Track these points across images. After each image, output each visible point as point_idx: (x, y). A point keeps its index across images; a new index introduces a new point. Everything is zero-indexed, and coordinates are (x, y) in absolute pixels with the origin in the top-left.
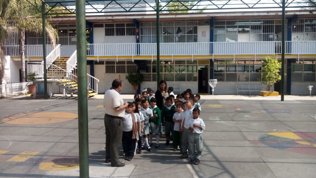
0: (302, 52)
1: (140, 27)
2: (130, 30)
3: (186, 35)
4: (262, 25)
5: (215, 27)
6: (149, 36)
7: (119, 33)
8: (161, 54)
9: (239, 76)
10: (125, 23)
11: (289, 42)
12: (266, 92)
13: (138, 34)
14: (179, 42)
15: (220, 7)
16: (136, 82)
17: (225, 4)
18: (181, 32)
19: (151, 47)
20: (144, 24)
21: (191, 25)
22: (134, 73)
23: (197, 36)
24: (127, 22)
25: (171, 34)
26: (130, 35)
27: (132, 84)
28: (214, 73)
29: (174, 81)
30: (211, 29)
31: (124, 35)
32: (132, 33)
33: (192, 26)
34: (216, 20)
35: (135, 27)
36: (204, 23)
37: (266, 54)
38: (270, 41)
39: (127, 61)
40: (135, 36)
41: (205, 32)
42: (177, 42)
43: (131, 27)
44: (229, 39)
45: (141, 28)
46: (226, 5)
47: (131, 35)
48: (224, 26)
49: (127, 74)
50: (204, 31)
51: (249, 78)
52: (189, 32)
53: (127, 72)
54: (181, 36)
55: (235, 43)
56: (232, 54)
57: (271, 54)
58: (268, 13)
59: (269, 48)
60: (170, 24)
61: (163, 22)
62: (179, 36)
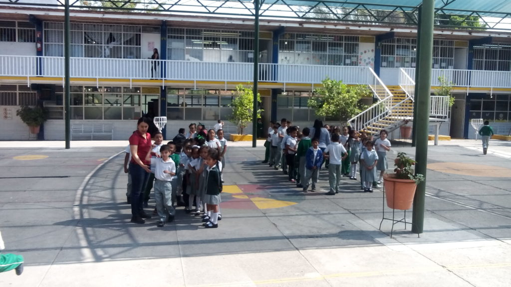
0: (289, 80)
1: (44, 29)
2: (25, 33)
3: (122, 46)
4: (238, 38)
5: (169, 36)
6: (59, 45)
7: (5, 37)
8: (72, 75)
9: (205, 112)
10: (16, 21)
11: (275, 65)
12: (238, 135)
13: (40, 41)
14: (111, 57)
15: (166, 8)
16: (35, 120)
17: (174, 3)
18: (114, 41)
19: (51, 63)
20: (50, 24)
21: (130, 31)
22: (32, 105)
23: (140, 48)
24: (21, 19)
25: (98, 43)
26: (25, 41)
27: (28, 124)
28: (167, 107)
29: (101, 119)
30: (162, 39)
31: (15, 41)
32: (28, 38)
33: (132, 33)
34: (170, 25)
35: (35, 29)
36: (152, 28)
37: (238, 80)
38: (248, 62)
39: (19, 86)
40: (35, 43)
41: (153, 43)
42: (108, 57)
43: (28, 28)
44: (190, 56)
45: (45, 31)
46: (175, 6)
47: (28, 41)
48: (182, 35)
49: (19, 108)
50: (150, 42)
51: (219, 116)
52: (127, 41)
53: (20, 105)
54: (114, 47)
55: (200, 63)
56: (192, 79)
57: (244, 80)
58: (243, 21)
59: (248, 72)
60: (96, 26)
61: (83, 24)
62: (111, 47)
